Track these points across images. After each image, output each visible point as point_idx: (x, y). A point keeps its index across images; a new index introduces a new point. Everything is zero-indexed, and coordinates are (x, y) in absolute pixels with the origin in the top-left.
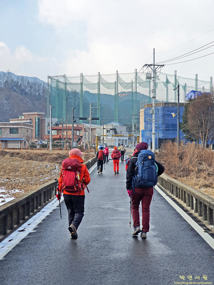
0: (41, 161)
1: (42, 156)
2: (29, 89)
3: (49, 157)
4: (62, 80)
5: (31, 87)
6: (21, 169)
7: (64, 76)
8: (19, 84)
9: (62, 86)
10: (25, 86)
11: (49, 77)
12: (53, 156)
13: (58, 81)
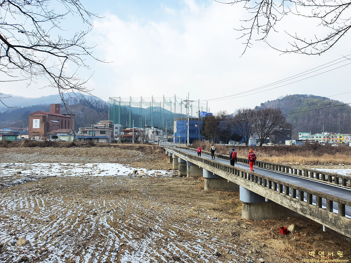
0: (131, 150)
1: (131, 147)
2: (96, 104)
3: (134, 147)
4: (118, 100)
5: (97, 103)
6: (123, 154)
7: (120, 98)
8: (89, 101)
9: (117, 104)
10: (93, 103)
11: (110, 98)
12: (137, 147)
13: (115, 100)
